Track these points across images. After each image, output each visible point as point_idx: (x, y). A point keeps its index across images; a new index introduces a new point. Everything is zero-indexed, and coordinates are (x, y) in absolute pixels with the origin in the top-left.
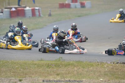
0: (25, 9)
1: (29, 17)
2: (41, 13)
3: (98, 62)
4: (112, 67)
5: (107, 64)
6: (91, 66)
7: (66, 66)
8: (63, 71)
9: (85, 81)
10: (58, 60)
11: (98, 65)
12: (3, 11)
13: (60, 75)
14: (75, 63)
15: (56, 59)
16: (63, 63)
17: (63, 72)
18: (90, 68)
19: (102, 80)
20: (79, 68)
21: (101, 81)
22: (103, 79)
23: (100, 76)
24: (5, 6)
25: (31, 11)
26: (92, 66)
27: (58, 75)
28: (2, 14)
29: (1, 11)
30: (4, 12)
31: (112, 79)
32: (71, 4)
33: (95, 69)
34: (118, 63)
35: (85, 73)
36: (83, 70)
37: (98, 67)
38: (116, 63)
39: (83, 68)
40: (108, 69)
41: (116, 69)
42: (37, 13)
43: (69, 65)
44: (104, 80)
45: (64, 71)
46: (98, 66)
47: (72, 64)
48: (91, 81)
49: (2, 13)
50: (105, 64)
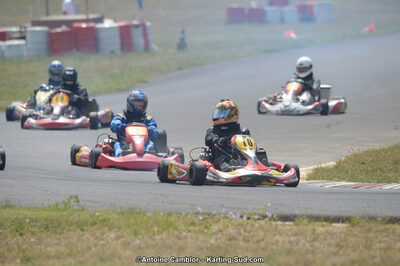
0: (99, 26)
1: (112, 52)
2: (151, 38)
12: (25, 32)
24: (32, 17)
25: (117, 33)
28: (22, 42)
29: (20, 32)
30: (28, 36)
32: (267, 8)
42: (139, 40)
49: (23, 38)
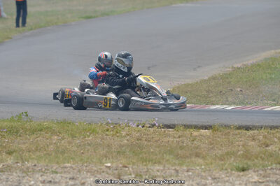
3: (108, 123)
4: (138, 134)
5: (127, 128)
6: (90, 134)
7: (33, 131)
8: (24, 143)
9: (71, 167)
10: (16, 119)
11: (107, 130)
13: (14, 154)
14: (55, 125)
15: (13, 117)
16: (27, 126)
17: (23, 147)
18: (89, 136)
19: (109, 165)
20: (63, 138)
21: (107, 167)
22: (112, 163)
23: (106, 157)
26: (93, 131)
27: (10, 153)
31: (134, 164)
33: (99, 141)
34: (153, 125)
35: (75, 149)
36: (70, 143)
37: (107, 135)
38: (148, 125)
39: (73, 136)
40: (128, 140)
41: (146, 140)
43: (41, 130)
44: (114, 165)
45: (27, 145)
46: (108, 133)
47: (47, 128)
48: (85, 168)
50: (123, 129)
